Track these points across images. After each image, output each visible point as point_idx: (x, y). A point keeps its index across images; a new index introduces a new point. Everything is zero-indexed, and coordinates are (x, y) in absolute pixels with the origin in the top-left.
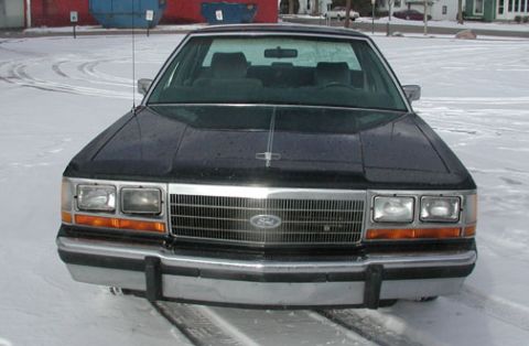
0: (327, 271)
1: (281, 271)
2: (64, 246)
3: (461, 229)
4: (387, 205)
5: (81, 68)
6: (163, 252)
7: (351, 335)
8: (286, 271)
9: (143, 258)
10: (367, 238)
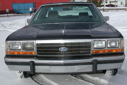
0: (81, 62)
1: (68, 63)
2: (6, 60)
3: (120, 49)
4: (98, 43)
5: (10, 25)
6: (35, 60)
7: (90, 84)
8: (70, 62)
9: (29, 62)
10: (93, 53)
